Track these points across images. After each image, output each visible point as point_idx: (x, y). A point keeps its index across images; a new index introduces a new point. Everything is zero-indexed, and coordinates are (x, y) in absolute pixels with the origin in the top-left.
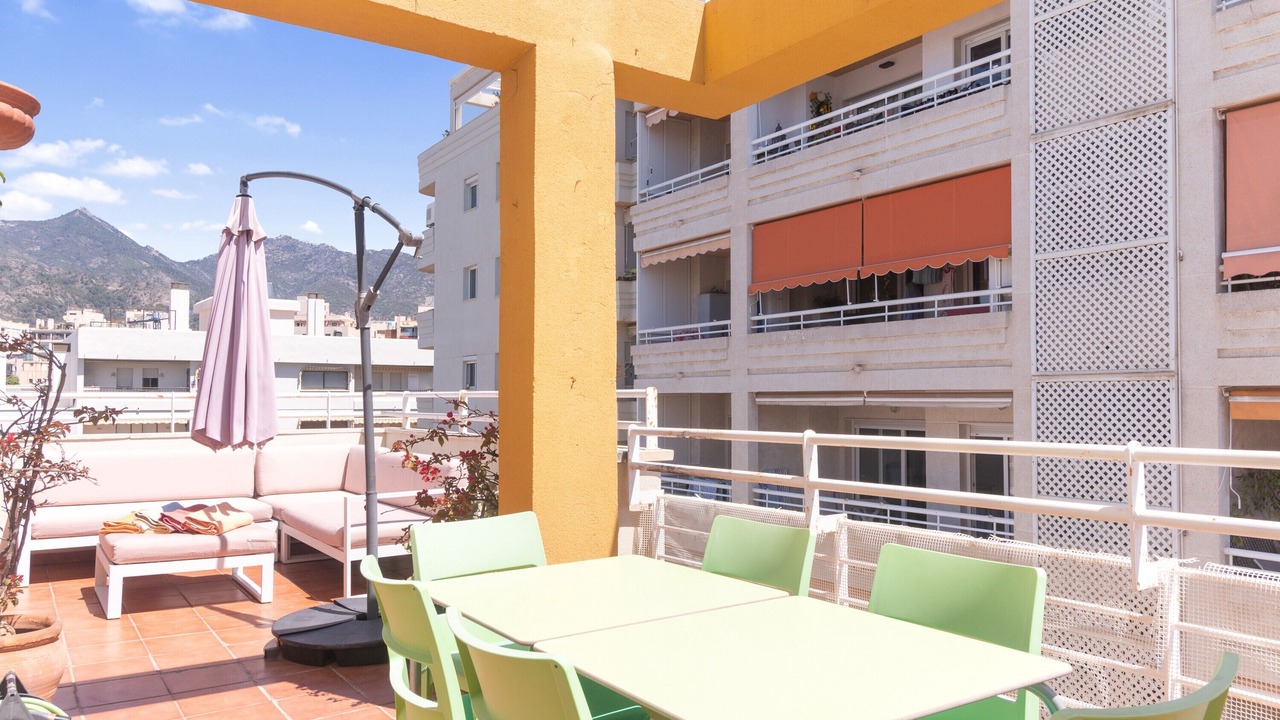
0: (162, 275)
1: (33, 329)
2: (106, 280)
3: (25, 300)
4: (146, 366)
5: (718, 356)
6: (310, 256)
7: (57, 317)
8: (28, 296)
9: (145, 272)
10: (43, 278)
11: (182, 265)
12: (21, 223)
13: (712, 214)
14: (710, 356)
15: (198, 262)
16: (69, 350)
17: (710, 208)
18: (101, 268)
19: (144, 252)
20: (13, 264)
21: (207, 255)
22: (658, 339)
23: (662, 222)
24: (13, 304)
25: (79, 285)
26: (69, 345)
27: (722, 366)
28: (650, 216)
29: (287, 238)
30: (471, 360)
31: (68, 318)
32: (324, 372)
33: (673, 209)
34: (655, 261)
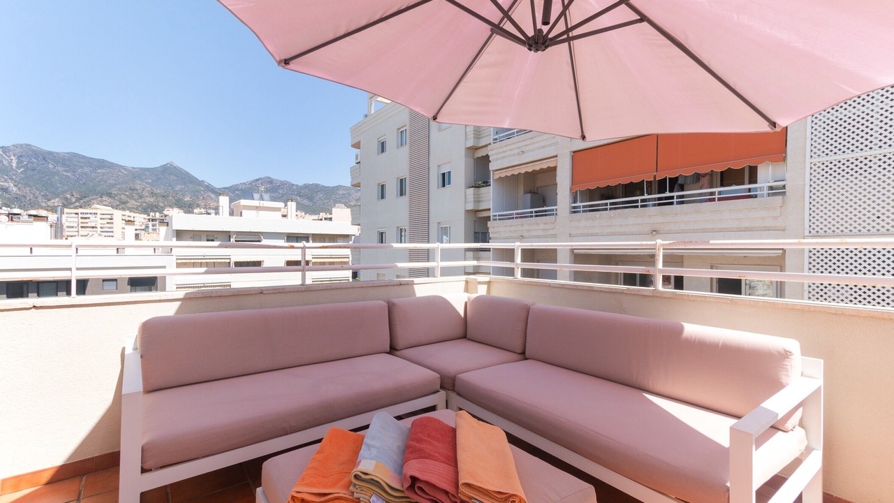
0: (210, 194)
1: (149, 217)
2: (184, 196)
3: (144, 204)
4: (208, 233)
5: (548, 227)
6: (279, 186)
7: (161, 211)
8: (146, 203)
9: (202, 193)
10: (153, 194)
11: (220, 189)
12: (141, 169)
13: (544, 147)
14: (542, 226)
15: (227, 188)
16: (168, 225)
17: (542, 144)
18: (181, 190)
19: (201, 183)
20: (138, 188)
21: (231, 185)
22: (503, 218)
23: (507, 153)
24: (139, 206)
25: (171, 198)
26: (168, 223)
27: (550, 232)
28: (501, 150)
29: (268, 178)
30: (382, 230)
31: (166, 212)
32: (297, 237)
33: (517, 145)
34: (503, 175)
